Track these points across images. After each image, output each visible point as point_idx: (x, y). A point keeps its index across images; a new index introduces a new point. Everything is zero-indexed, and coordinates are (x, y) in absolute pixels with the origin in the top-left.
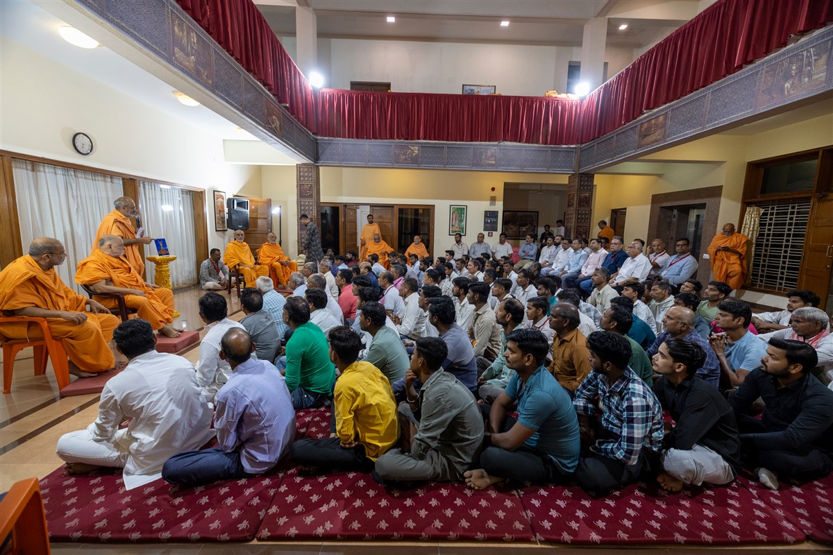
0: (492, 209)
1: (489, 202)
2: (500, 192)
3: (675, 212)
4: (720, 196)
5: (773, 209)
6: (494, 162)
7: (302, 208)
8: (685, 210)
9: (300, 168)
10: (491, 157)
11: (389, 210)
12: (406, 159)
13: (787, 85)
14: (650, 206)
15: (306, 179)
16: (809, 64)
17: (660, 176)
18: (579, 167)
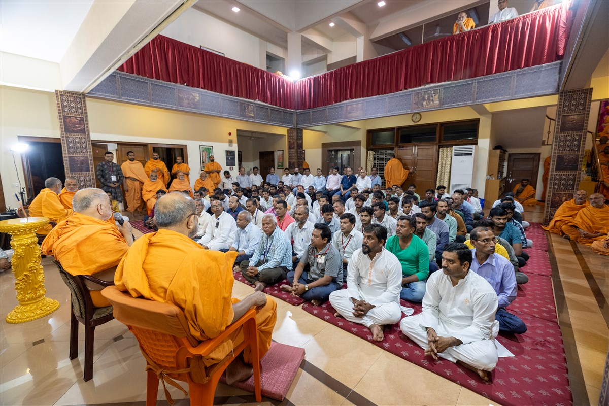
0: (231, 149)
1: (228, 144)
2: (234, 137)
3: (333, 153)
4: (361, 145)
5: (378, 152)
6: (253, 115)
7: (71, 145)
8: (336, 151)
9: (62, 95)
10: (251, 111)
11: (141, 149)
12: (189, 103)
13: (424, 103)
14: (321, 149)
15: (73, 110)
16: (432, 97)
17: (325, 133)
18: (297, 124)
